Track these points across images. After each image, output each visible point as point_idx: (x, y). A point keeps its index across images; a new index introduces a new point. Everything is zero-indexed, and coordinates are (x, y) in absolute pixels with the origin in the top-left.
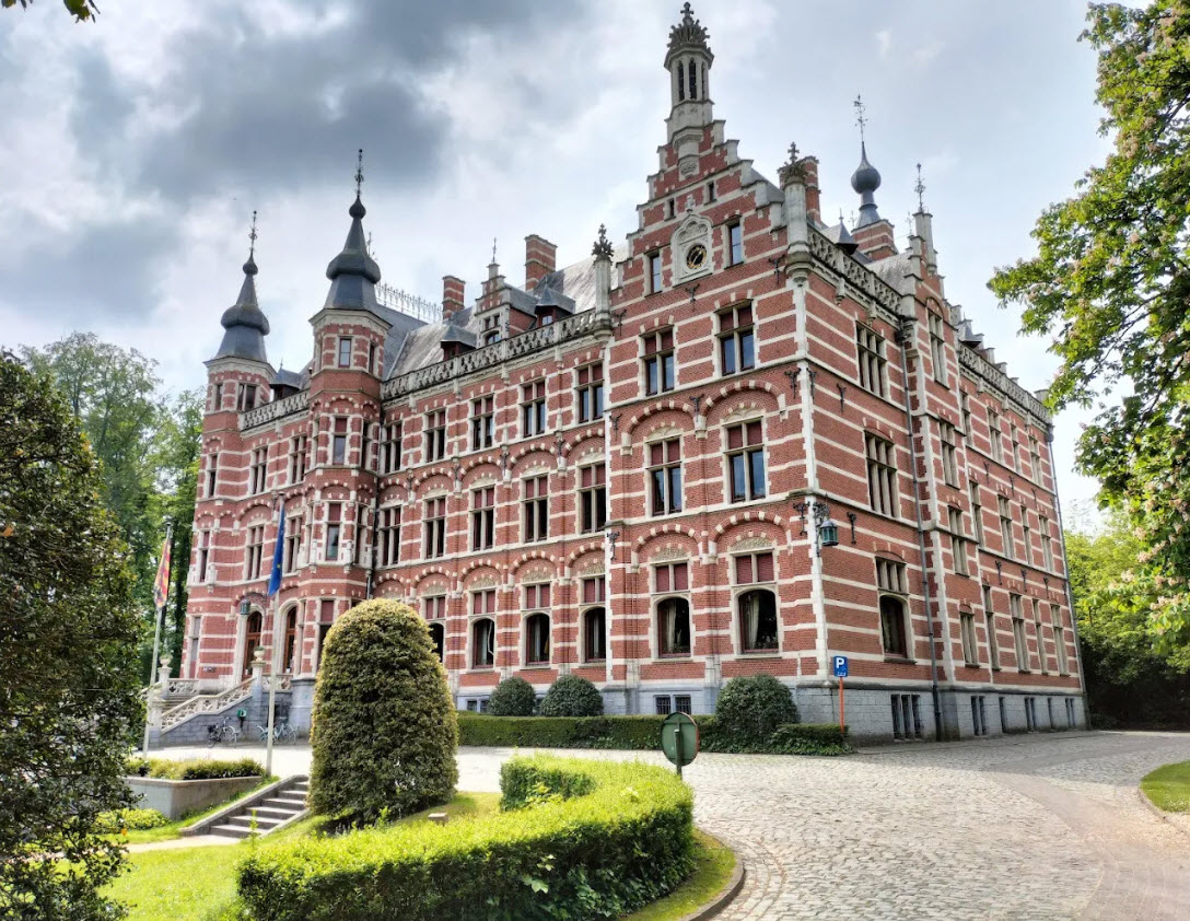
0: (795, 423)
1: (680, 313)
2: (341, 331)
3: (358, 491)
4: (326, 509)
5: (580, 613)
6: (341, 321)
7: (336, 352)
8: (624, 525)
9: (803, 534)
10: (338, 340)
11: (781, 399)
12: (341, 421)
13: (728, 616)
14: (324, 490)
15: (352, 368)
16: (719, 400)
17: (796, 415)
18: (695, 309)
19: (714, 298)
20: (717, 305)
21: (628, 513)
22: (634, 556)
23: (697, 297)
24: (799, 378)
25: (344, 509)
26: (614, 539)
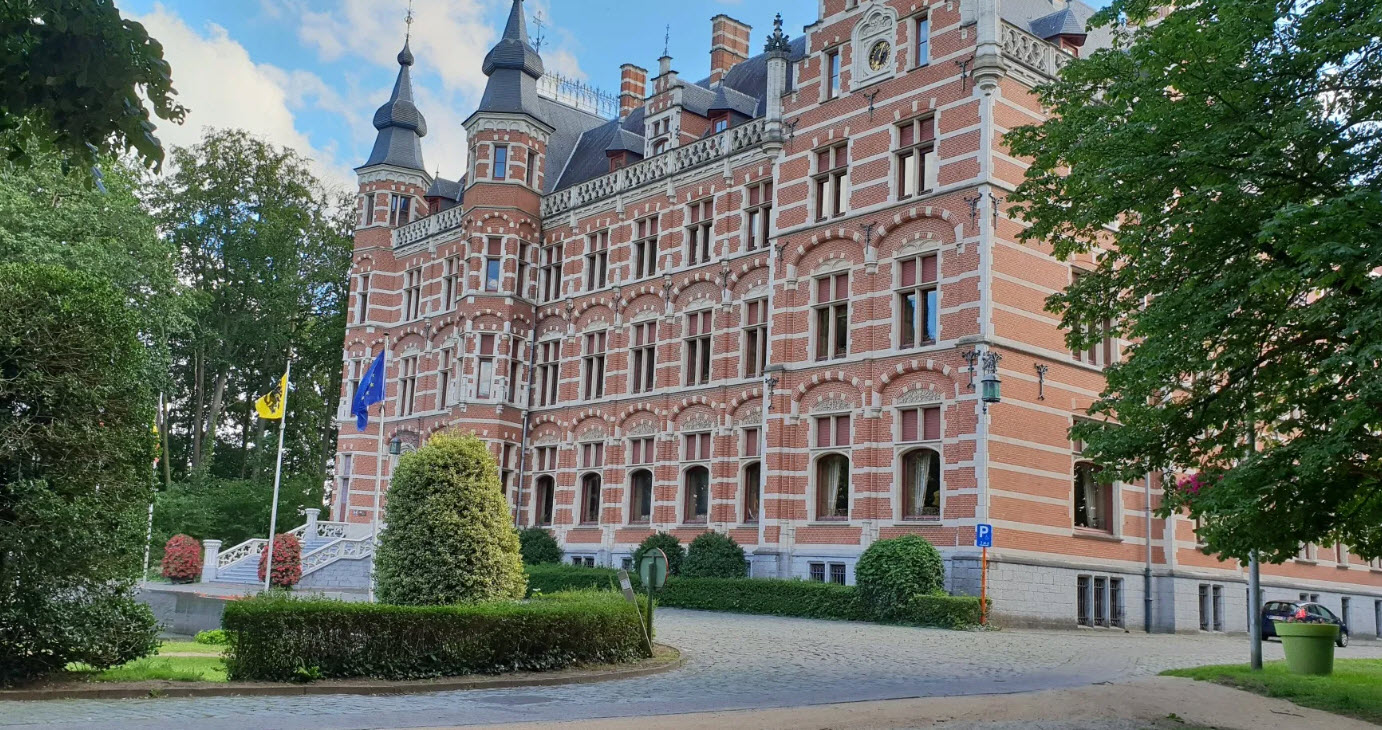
0: (971, 259)
1: (856, 125)
2: (496, 137)
3: (513, 322)
4: (478, 341)
5: (740, 466)
6: (494, 126)
7: (490, 161)
8: (784, 371)
9: (971, 387)
10: (492, 147)
11: (959, 229)
12: (495, 241)
13: (889, 477)
14: (475, 319)
15: (508, 180)
16: (893, 229)
17: (972, 249)
18: (873, 119)
19: (894, 106)
20: (897, 116)
21: (789, 357)
22: (794, 405)
23: (875, 106)
24: (979, 205)
25: (497, 341)
26: (773, 384)
